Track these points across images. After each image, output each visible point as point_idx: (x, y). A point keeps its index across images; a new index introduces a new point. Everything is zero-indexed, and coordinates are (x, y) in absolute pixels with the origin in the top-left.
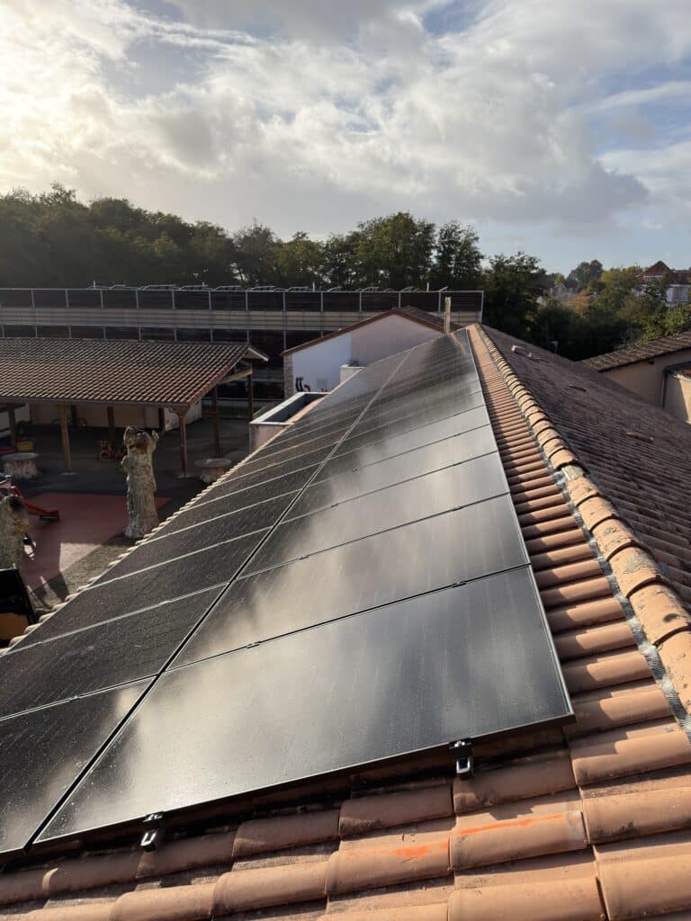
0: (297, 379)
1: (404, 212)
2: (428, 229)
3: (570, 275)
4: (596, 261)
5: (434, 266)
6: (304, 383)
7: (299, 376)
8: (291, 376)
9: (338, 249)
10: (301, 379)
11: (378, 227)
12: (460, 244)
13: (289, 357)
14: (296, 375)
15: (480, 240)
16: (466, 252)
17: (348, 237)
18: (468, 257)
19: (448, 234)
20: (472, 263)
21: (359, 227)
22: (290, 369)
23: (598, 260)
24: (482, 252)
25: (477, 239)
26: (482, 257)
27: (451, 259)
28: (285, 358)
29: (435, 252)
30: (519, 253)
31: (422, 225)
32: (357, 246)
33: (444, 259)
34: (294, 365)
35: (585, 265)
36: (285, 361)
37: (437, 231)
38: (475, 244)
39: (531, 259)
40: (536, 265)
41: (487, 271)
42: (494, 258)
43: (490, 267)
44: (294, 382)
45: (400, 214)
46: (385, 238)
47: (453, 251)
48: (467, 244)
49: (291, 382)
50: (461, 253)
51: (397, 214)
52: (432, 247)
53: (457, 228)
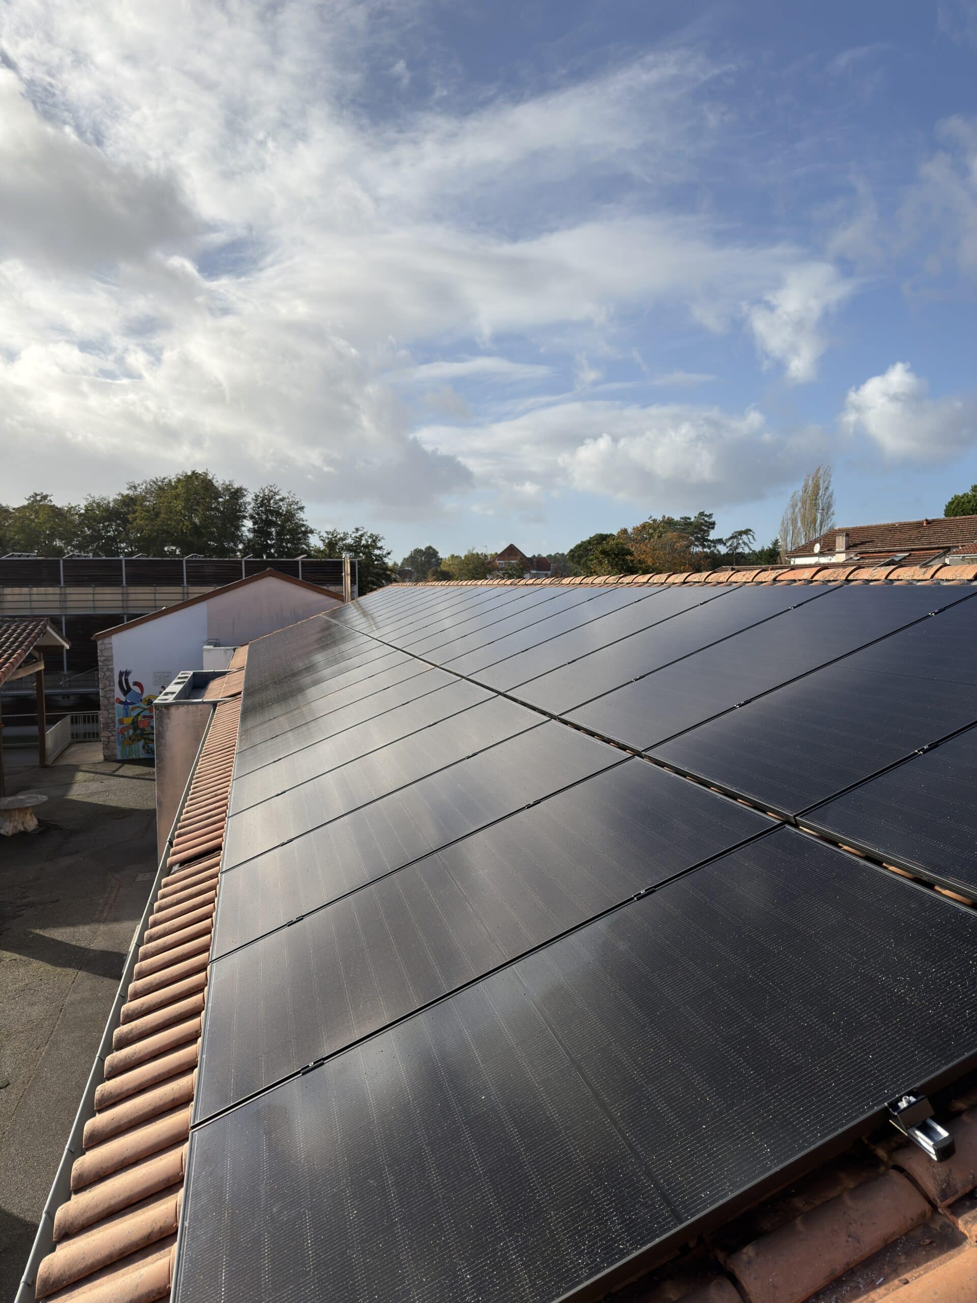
0: (121, 674)
1: (200, 471)
2: (237, 494)
3: (402, 564)
4: (430, 548)
5: (249, 541)
6: (131, 679)
7: (124, 670)
8: (112, 670)
9: (102, 517)
10: (127, 673)
11: (162, 489)
12: (281, 514)
13: (106, 641)
14: (118, 667)
15: (305, 510)
16: (289, 526)
17: (115, 501)
18: (291, 531)
19: (264, 502)
20: (300, 539)
21: (130, 489)
22: (109, 659)
23: (434, 547)
24: (311, 524)
25: (301, 508)
26: (312, 532)
27: (270, 533)
28: (99, 642)
29: (248, 524)
30: (357, 530)
31: (227, 489)
32: (134, 512)
33: (261, 531)
34: (115, 652)
35: (418, 552)
36: (99, 647)
37: (249, 498)
38: (300, 515)
39: (371, 536)
40: (379, 544)
41: (318, 551)
42: (325, 535)
43: (321, 546)
44: (117, 679)
45: (193, 472)
46: (175, 503)
47: (274, 524)
48: (290, 516)
49: (110, 679)
50: (283, 527)
51: (189, 473)
52: (245, 517)
53: (276, 494)
